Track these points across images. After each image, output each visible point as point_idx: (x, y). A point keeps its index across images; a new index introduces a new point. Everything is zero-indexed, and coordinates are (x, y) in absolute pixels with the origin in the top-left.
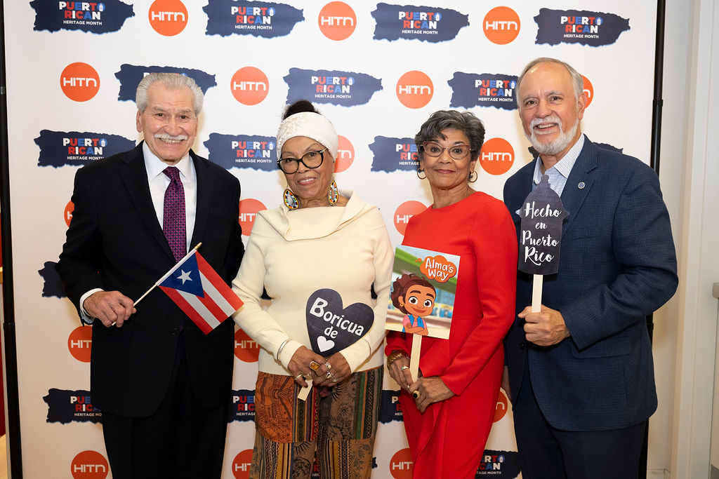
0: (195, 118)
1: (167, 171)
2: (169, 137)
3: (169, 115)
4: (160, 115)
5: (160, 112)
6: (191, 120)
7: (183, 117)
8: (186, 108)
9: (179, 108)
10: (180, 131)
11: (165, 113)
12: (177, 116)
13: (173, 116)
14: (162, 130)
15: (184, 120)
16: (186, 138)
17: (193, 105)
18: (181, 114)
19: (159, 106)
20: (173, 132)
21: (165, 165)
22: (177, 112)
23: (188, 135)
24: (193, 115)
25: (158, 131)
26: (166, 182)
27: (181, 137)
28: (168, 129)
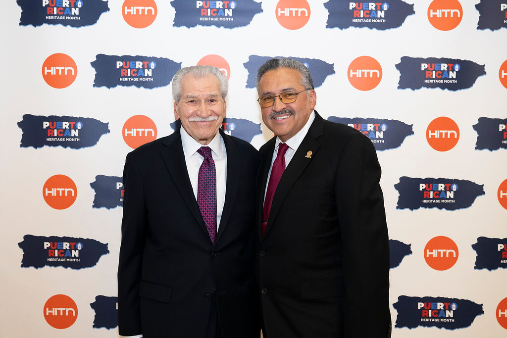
0: (222, 100)
1: (201, 151)
2: (201, 119)
3: (200, 101)
4: (192, 101)
5: (191, 99)
6: (219, 102)
7: (212, 101)
8: (214, 93)
9: (207, 93)
10: (209, 113)
11: (196, 99)
12: (206, 100)
13: (203, 101)
14: (195, 114)
15: (213, 103)
16: (216, 118)
17: (219, 89)
18: (209, 98)
19: (190, 94)
20: (204, 115)
21: (199, 146)
22: (205, 97)
23: (218, 116)
24: (220, 98)
25: (191, 115)
26: (200, 160)
27: (211, 118)
28: (199, 113)
